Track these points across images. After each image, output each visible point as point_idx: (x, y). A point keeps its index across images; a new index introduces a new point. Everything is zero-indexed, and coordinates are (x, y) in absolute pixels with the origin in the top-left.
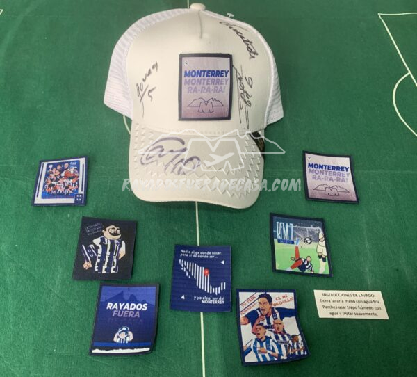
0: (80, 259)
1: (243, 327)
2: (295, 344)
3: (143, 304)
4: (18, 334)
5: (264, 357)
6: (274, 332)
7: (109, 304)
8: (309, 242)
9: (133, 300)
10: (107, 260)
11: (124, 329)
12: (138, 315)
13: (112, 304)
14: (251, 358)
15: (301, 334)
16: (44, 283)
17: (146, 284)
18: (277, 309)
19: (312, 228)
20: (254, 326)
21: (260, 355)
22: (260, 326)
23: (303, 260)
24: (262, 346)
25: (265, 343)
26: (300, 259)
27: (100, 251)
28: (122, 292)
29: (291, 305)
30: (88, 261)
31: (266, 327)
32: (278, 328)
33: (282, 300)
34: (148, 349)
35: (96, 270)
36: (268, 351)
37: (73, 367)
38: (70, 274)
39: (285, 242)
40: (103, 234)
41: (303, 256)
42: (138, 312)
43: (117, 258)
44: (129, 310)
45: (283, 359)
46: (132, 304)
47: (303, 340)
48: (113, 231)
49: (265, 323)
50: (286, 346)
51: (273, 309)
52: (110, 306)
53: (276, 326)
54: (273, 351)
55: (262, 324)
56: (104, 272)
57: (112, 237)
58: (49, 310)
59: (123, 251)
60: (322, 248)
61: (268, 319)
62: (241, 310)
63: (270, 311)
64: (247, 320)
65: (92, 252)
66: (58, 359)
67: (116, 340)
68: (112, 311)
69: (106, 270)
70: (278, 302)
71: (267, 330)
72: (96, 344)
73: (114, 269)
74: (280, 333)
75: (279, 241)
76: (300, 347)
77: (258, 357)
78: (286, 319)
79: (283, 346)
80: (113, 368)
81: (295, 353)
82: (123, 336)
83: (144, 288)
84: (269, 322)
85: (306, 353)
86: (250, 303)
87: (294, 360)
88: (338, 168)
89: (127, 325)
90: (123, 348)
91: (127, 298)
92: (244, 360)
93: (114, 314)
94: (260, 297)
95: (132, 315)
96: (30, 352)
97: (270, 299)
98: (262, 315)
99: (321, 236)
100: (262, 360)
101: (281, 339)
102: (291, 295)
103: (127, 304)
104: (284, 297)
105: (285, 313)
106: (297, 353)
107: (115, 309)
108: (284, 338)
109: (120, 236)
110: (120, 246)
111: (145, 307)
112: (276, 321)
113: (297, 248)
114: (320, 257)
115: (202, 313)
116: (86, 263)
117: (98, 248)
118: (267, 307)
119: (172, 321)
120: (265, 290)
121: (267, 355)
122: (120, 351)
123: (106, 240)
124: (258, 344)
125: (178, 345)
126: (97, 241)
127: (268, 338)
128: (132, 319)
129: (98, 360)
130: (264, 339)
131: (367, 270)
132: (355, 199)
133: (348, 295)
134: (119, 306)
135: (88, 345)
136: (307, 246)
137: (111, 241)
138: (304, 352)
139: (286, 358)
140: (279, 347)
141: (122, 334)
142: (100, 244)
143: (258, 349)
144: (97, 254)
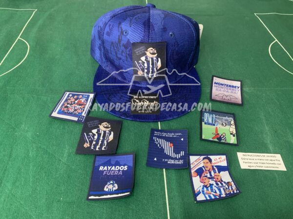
0: (82, 141)
1: (194, 179)
2: (230, 187)
3: (124, 166)
4: (36, 189)
5: (209, 196)
6: (215, 181)
7: (101, 167)
8: (225, 125)
9: (118, 164)
10: (100, 142)
11: (112, 182)
12: (121, 173)
13: (103, 167)
14: (201, 198)
15: (233, 181)
16: (56, 156)
17: (126, 154)
18: (215, 166)
19: (227, 118)
20: (202, 178)
21: (207, 196)
22: (205, 178)
23: (220, 135)
24: (208, 190)
25: (209, 188)
26: (218, 134)
27: (96, 137)
28: (110, 160)
29: (224, 164)
30: (87, 143)
31: (209, 178)
32: (217, 179)
33: (219, 160)
34: (129, 193)
35: (92, 148)
36: (212, 193)
37: (75, 209)
38: (74, 150)
39: (209, 124)
40: (99, 127)
41: (220, 133)
42: (121, 172)
43: (107, 141)
44: (115, 171)
45: (223, 197)
46: (117, 167)
47: (235, 184)
48: (106, 126)
49: (209, 176)
50: (224, 189)
51: (213, 166)
52: (101, 168)
53: (216, 177)
54: (215, 192)
55: (206, 176)
56: (97, 149)
57: (105, 129)
58: (59, 173)
59: (111, 137)
60: (233, 129)
61: (210, 173)
62: (192, 167)
63: (211, 168)
64: (196, 174)
65: (90, 138)
66: (64, 204)
67: (106, 189)
68: (103, 172)
69: (99, 148)
70: (216, 162)
71: (210, 180)
72: (91, 193)
73: (104, 148)
74: (219, 181)
75: (205, 123)
76: (234, 188)
77: (206, 197)
79: (222, 189)
80: (104, 209)
81: (230, 192)
83: (125, 156)
84: (211, 175)
85: (238, 192)
86: (197, 163)
87: (230, 196)
88: (233, 87)
89: (113, 180)
90: (111, 194)
91: (113, 162)
92: (196, 199)
93: (105, 173)
94: (204, 159)
95: (117, 174)
96: (44, 200)
97: (210, 160)
98: (206, 170)
99: (232, 122)
100: (208, 198)
101: (220, 185)
102: (224, 157)
103: (114, 167)
104: (219, 158)
105: (221, 169)
106: (232, 192)
107: (105, 170)
108: (222, 184)
109: (110, 129)
110: (110, 134)
111: (126, 168)
112: (216, 174)
113: (217, 128)
114: (231, 134)
115: (164, 170)
116: (86, 144)
117: (95, 135)
118: (209, 165)
119: (145, 174)
120: (206, 154)
121: (212, 195)
122: (109, 196)
123: (101, 131)
124: (205, 189)
125: (149, 192)
126: (95, 131)
127: (211, 185)
128: (117, 176)
129: (93, 204)
130: (209, 185)
131: (269, 142)
132: (240, 102)
133: (259, 156)
134: (108, 168)
135: (86, 194)
136: (223, 127)
137: (104, 131)
138: (237, 191)
139: (225, 196)
140: (220, 190)
141: (110, 185)
142: (97, 133)
143: (205, 192)
144: (94, 139)
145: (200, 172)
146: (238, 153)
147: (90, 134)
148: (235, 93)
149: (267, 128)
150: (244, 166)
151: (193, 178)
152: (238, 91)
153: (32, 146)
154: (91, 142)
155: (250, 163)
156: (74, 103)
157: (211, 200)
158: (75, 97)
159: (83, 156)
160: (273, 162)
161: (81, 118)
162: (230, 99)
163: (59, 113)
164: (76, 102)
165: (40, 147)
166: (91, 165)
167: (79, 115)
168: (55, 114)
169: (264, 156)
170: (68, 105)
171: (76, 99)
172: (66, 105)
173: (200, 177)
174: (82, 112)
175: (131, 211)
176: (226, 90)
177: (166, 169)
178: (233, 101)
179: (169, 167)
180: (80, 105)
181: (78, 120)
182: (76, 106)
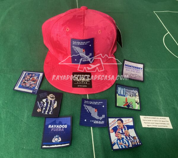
0: (36, 107)
2: (135, 140)
3: (65, 125)
4: (7, 140)
5: (122, 146)
6: (125, 136)
7: (49, 125)
8: (132, 96)
9: (60, 123)
10: (48, 109)
11: (57, 136)
13: (51, 126)
14: (116, 147)
15: (137, 136)
16: (19, 117)
17: (66, 116)
18: (126, 125)
19: (133, 91)
20: (116, 133)
21: (120, 146)
22: (119, 133)
23: (129, 103)
25: (121, 141)
26: (127, 103)
27: (45, 105)
28: (55, 120)
29: (131, 124)
30: (39, 109)
31: (121, 134)
32: (127, 134)
33: (128, 121)
34: (69, 144)
35: (43, 113)
36: (123, 144)
37: (33, 154)
38: (31, 113)
39: (121, 95)
40: (47, 97)
41: (129, 101)
42: (63, 129)
43: (53, 108)
44: (59, 128)
45: (130, 147)
46: (60, 125)
47: (138, 138)
48: (52, 97)
49: (121, 132)
50: (131, 141)
51: (124, 125)
52: (50, 126)
53: (126, 133)
54: (125, 144)
55: (119, 132)
56: (46, 114)
57: (51, 99)
58: (22, 129)
59: (55, 105)
60: (137, 99)
61: (122, 130)
62: (110, 126)
63: (123, 126)
64: (113, 131)
65: (42, 105)
66: (26, 151)
67: (53, 141)
68: (51, 129)
69: (47, 113)
70: (126, 122)
71: (122, 135)
72: (44, 143)
73: (51, 113)
74: (128, 136)
75: (119, 95)
76: (137, 141)
77: (119, 147)
78: (130, 130)
79: (130, 141)
80: (52, 154)
82: (56, 139)
83: (65, 118)
86: (114, 123)
87: (135, 147)
89: (58, 134)
90: (57, 145)
91: (57, 122)
92: (113, 148)
93: (52, 130)
94: (118, 120)
95: (60, 130)
96: (13, 148)
97: (122, 121)
98: (119, 128)
99: (137, 94)
100: (121, 148)
101: (129, 138)
103: (58, 126)
104: (128, 120)
105: (129, 127)
106: (136, 144)
107: (52, 128)
108: (130, 138)
109: (55, 99)
112: (126, 131)
113: (126, 98)
114: (136, 102)
115: (91, 128)
118: (121, 125)
119: (79, 131)
120: (120, 117)
122: (56, 146)
123: (48, 100)
124: (119, 141)
126: (44, 100)
127: (123, 138)
128: (60, 132)
130: (121, 139)
131: (161, 108)
132: (142, 80)
133: (155, 118)
134: (54, 127)
135: (40, 144)
136: (131, 98)
137: (50, 100)
138: (139, 143)
139: (132, 146)
140: (128, 142)
141: (56, 138)
142: (46, 101)
143: (119, 143)
144: (44, 106)
145: (115, 129)
146: (140, 116)
147: (42, 102)
148: (139, 73)
149: (160, 98)
150: (144, 125)
151: (111, 133)
152: (141, 71)
153: (3, 110)
154: (42, 108)
155: (149, 123)
156: (30, 80)
157: (123, 149)
158: (30, 75)
159: (37, 118)
160: (164, 123)
161: (35, 91)
162: (135, 77)
163: (19, 87)
164: (31, 79)
165: (8, 111)
166: (43, 124)
167: (33, 89)
168: (17, 88)
169: (158, 118)
170: (26, 82)
171: (31, 77)
172: (24, 81)
173: (115, 133)
174: (35, 87)
175: (70, 156)
176: (133, 71)
177: (92, 127)
178: (137, 78)
179: (95, 126)
180: (34, 81)
181: (33, 92)
182: (31, 82)
